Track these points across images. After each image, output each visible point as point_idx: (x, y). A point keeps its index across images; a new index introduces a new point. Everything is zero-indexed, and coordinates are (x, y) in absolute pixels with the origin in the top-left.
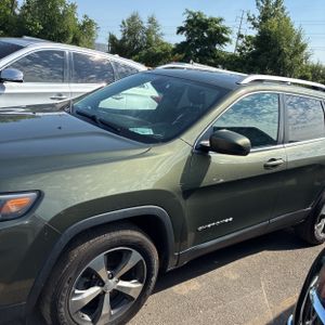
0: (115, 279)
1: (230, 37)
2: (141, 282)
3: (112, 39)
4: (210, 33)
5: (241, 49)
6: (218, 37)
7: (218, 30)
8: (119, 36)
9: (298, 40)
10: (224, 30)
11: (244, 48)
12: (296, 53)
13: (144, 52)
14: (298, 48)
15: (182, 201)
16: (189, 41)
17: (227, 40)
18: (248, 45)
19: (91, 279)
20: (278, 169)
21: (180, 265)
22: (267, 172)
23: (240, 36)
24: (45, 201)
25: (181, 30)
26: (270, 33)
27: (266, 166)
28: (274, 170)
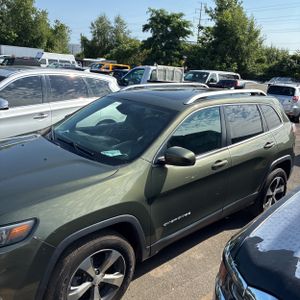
0: (101, 274)
1: (191, 29)
2: (122, 273)
3: (84, 41)
4: (172, 28)
5: (201, 40)
6: (181, 30)
7: (179, 24)
8: (90, 37)
9: (251, 27)
10: (185, 24)
11: (204, 39)
12: (251, 39)
13: (114, 50)
14: (252, 35)
15: (147, 207)
16: (154, 37)
17: (189, 33)
18: (208, 36)
19: (82, 277)
20: (223, 168)
21: (153, 255)
22: (215, 171)
23: (201, 28)
24: (41, 224)
25: (146, 28)
26: (226, 23)
27: (213, 168)
28: (220, 170)
